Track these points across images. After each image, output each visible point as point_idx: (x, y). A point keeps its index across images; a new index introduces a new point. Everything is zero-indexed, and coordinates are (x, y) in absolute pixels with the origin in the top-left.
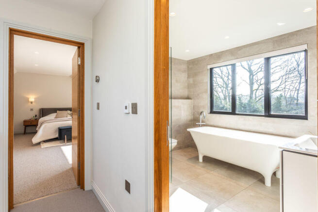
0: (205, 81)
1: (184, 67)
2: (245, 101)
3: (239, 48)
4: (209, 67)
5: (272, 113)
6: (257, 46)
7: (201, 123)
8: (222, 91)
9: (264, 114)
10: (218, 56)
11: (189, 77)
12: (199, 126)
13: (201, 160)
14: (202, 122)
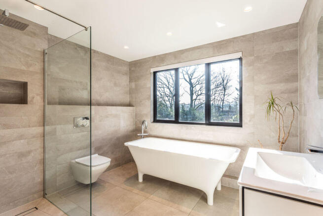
0: (148, 86)
1: (125, 69)
2: (187, 109)
3: (182, 52)
4: (152, 70)
5: (212, 121)
6: (199, 50)
7: (143, 134)
8: (169, 100)
9: (204, 122)
10: (161, 59)
11: (131, 81)
12: (141, 137)
13: (141, 179)
14: (145, 132)
